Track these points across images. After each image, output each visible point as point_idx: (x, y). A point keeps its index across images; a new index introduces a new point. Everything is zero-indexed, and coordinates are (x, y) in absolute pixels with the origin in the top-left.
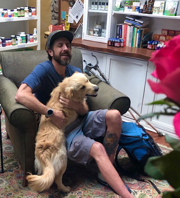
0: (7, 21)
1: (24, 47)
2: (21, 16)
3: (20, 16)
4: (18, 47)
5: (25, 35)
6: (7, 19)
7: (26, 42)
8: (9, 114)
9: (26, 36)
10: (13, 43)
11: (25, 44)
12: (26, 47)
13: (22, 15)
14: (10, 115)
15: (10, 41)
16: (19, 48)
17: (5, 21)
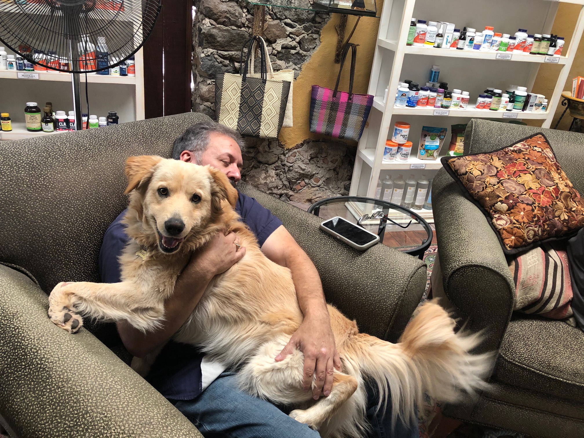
0: (498, 58)
1: (515, 117)
2: (539, 54)
3: (537, 52)
4: (503, 115)
5: (525, 94)
6: (499, 55)
7: (524, 109)
8: (450, 271)
9: (528, 96)
10: (493, 106)
11: (520, 111)
12: (519, 117)
13: (540, 52)
14: (450, 273)
15: (488, 100)
16: (504, 117)
17: (494, 59)
